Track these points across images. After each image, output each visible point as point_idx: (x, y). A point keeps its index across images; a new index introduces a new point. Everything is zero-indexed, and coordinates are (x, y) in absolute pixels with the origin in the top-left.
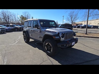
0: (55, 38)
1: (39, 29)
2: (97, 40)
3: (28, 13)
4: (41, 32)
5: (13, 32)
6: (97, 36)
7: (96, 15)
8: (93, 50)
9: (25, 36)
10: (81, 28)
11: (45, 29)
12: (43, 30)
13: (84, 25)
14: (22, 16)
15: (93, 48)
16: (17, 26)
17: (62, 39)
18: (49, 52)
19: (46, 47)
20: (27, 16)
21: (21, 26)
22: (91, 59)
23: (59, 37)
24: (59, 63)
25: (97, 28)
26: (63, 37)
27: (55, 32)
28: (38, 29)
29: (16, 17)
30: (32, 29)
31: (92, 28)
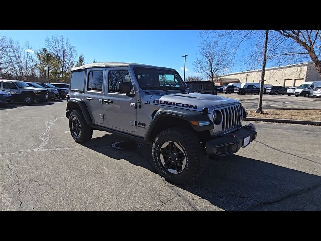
0: (198, 126)
1: (133, 96)
2: (294, 129)
3: (65, 42)
4: (140, 107)
5: (19, 108)
6: (293, 117)
7: (286, 54)
8: (296, 158)
9: (75, 122)
10: (238, 93)
11: (154, 97)
12: (147, 99)
13: (245, 84)
14: (45, 50)
15: (295, 153)
16: (30, 85)
17: (217, 129)
18: (174, 172)
19: (161, 156)
20: (62, 53)
21: (43, 85)
22: (301, 188)
23: (208, 123)
24: (212, 206)
25: (283, 94)
26: (217, 123)
27: (191, 106)
28: (129, 95)
29: (23, 56)
30: (106, 97)
31: (270, 94)
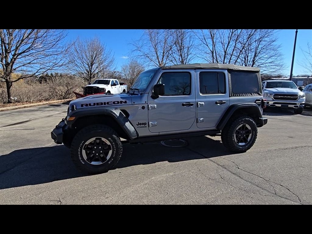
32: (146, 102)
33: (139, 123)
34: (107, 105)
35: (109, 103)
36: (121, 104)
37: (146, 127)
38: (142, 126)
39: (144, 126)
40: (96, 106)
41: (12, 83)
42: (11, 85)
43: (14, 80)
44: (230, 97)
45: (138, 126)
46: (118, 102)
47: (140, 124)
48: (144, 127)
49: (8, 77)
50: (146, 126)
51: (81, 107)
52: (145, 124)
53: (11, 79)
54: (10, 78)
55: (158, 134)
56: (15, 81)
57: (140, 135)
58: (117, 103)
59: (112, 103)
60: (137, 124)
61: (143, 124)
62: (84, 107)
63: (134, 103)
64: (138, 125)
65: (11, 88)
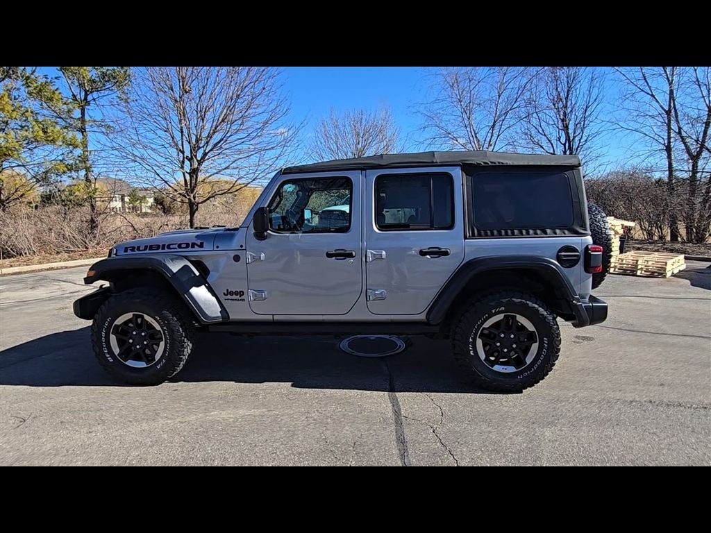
32: (241, 246)
33: (228, 290)
34: (166, 250)
35: (171, 247)
36: (193, 249)
37: (243, 300)
38: (234, 297)
39: (238, 297)
40: (147, 251)
41: (197, 206)
42: (197, 209)
43: (200, 201)
44: (465, 238)
45: (226, 297)
46: (188, 245)
47: (231, 293)
48: (238, 300)
49: (192, 195)
50: (242, 297)
51: (125, 252)
52: (241, 293)
53: (197, 199)
54: (194, 198)
55: (270, 317)
56: (202, 203)
57: (232, 317)
58: (185, 246)
59: (176, 246)
60: (224, 294)
61: (236, 293)
62: (129, 252)
63: (218, 247)
64: (227, 295)
65: (195, 215)
